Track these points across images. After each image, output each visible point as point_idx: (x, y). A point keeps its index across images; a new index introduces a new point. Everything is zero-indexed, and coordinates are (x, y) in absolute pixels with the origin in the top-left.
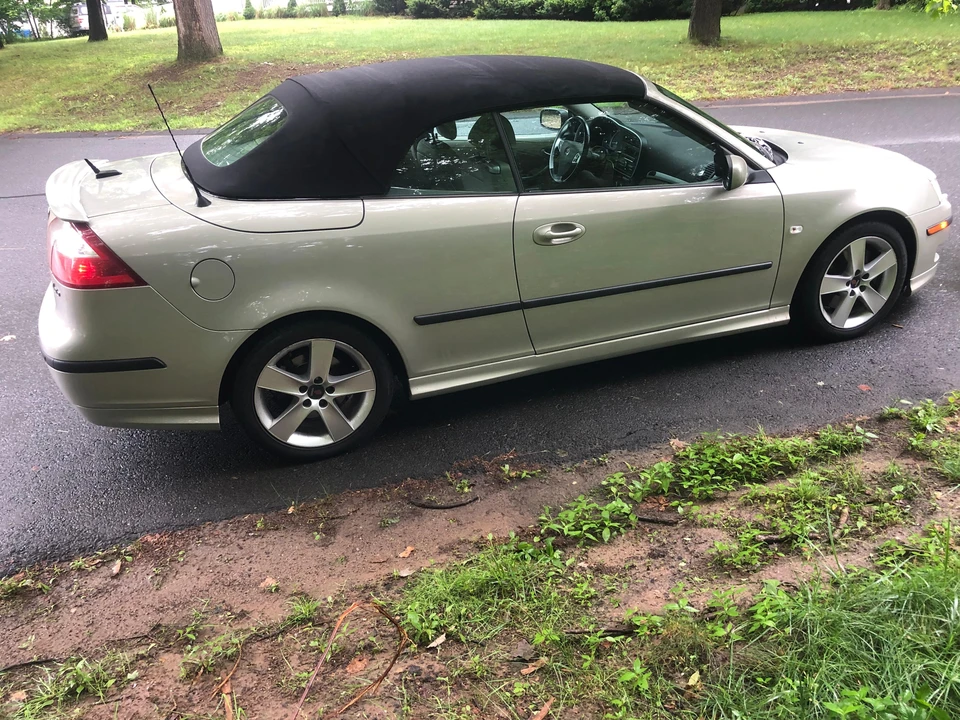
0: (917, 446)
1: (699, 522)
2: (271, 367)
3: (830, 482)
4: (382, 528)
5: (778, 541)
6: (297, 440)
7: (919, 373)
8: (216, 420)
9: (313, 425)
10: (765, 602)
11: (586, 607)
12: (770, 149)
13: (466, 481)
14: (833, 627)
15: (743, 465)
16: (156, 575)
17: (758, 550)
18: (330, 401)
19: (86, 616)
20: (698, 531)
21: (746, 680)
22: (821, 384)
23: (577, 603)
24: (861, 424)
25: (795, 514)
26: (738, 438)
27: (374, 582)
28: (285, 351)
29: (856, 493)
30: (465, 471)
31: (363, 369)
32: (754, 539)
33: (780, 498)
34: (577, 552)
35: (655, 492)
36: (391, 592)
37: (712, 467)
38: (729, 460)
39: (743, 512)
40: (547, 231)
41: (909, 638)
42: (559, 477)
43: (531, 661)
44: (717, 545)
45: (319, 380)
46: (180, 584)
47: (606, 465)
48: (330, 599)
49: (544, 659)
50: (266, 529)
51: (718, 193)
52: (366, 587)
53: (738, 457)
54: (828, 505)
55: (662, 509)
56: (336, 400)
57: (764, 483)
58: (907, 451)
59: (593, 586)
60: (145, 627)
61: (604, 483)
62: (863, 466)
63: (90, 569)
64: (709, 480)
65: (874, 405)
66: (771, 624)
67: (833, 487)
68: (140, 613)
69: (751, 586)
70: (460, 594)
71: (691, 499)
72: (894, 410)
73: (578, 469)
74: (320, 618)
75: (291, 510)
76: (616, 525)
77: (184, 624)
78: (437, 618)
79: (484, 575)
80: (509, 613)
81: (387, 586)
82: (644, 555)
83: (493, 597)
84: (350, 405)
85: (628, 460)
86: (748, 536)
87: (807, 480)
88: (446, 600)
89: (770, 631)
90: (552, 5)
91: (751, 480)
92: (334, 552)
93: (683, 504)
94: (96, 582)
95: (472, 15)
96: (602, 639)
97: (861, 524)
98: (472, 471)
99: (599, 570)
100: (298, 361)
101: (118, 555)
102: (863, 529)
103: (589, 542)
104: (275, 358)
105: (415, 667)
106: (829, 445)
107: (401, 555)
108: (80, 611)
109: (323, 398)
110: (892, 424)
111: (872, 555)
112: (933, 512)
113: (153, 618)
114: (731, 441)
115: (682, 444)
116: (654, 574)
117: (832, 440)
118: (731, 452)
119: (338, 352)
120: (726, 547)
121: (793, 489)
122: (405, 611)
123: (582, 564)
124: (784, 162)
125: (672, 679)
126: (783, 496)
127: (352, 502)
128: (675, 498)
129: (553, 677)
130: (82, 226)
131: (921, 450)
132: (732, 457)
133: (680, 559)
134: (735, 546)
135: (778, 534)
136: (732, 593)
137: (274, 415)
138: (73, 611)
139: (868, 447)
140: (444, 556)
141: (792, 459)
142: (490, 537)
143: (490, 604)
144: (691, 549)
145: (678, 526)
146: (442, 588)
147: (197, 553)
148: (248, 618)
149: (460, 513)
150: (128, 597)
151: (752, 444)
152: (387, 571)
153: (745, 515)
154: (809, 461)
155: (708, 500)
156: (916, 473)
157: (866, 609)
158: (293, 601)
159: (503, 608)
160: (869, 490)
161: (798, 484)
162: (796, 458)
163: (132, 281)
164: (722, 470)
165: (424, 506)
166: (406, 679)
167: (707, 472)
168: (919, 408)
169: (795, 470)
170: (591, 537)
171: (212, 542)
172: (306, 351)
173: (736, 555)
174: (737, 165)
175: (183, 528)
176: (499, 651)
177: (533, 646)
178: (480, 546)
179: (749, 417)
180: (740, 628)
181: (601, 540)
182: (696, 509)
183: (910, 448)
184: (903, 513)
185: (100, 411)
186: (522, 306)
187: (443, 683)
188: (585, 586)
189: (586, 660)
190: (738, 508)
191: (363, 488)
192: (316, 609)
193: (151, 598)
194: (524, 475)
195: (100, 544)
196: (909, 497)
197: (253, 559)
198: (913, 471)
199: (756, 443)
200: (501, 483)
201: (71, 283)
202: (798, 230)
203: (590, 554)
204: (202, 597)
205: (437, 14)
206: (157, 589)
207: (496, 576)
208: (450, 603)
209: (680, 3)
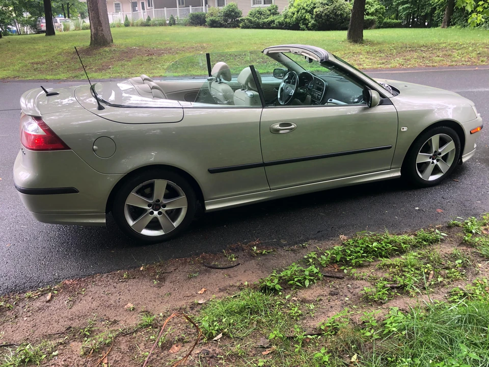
0: (468, 240)
1: (355, 278)
2: (133, 194)
3: (423, 258)
4: (189, 278)
5: (397, 288)
6: (146, 232)
7: (467, 204)
8: (104, 221)
9: (154, 225)
10: (391, 318)
11: (297, 320)
12: (391, 88)
13: (233, 255)
14: (428, 331)
15: (378, 248)
16: (70, 301)
17: (386, 292)
18: (163, 212)
19: (32, 322)
20: (355, 282)
21: (382, 359)
22: (417, 208)
23: (292, 318)
24: (438, 229)
25: (406, 274)
26: (374, 235)
27: (185, 306)
28: (141, 185)
29: (437, 264)
30: (233, 250)
31: (181, 196)
32: (384, 287)
33: (397, 266)
34: (292, 292)
35: (333, 261)
36: (194, 311)
37: (361, 250)
38: (370, 246)
39: (378, 273)
40: (277, 126)
41: (468, 337)
42: (282, 253)
43: (267, 348)
44: (365, 289)
45: (158, 201)
46: (82, 306)
47: (306, 247)
48: (161, 314)
49: (274, 347)
50: (128, 278)
51: (365, 109)
52: (181, 309)
53: (375, 244)
54: (423, 269)
55: (336, 270)
56: (166, 211)
57: (388, 258)
58: (463, 243)
59: (299, 309)
60: (63, 328)
61: (306, 257)
62: (440, 250)
63: (35, 298)
64: (360, 255)
65: (445, 220)
66: (394, 329)
67: (425, 261)
68: (60, 321)
69: (383, 310)
70: (230, 313)
71: (351, 266)
72: (455, 222)
73: (292, 250)
74: (156, 324)
75: (141, 269)
76: (312, 278)
77: (84, 327)
78: (218, 325)
79: (243, 303)
80: (256, 323)
81: (192, 308)
82: (327, 294)
83: (247, 314)
84: (173, 215)
85: (318, 246)
86: (381, 284)
87: (411, 257)
88: (223, 316)
89: (394, 333)
90: (279, 22)
91: (381, 257)
92: (164, 290)
93: (347, 268)
94: (38, 304)
95: (239, 27)
96: (305, 337)
97: (440, 279)
98: (236, 250)
99: (304, 301)
100: (147, 191)
101: (50, 290)
102: (441, 282)
103: (298, 287)
104: (136, 189)
105: (206, 350)
106: (422, 239)
107: (199, 292)
108: (29, 319)
109: (160, 210)
110: (455, 229)
111: (446, 295)
112: (477, 274)
113: (69, 323)
114: (371, 236)
115: (345, 238)
117: (424, 237)
118: (372, 242)
119: (168, 187)
120: (370, 290)
121: (404, 261)
122: (201, 321)
123: (294, 298)
124: (397, 95)
125: (342, 358)
126: (399, 264)
127: (174, 265)
128: (343, 265)
129: (279, 356)
130: (38, 118)
131: (470, 242)
132: (372, 244)
133: (346, 296)
134: (374, 290)
135: (396, 284)
136: (373, 314)
137: (134, 219)
138: (25, 319)
139: (442, 240)
140: (222, 293)
141: (404, 246)
142: (246, 283)
143: (246, 318)
144: (351, 291)
145: (344, 280)
146: (221, 309)
147: (91, 289)
148: (118, 324)
149: (231, 271)
150: (55, 312)
151: (382, 238)
152: (191, 301)
153: (379, 274)
154: (412, 247)
155: (360, 266)
157: (444, 322)
158: (142, 315)
159: (253, 320)
160: (444, 262)
161: (406, 259)
162: (405, 245)
163: (63, 147)
164: (367, 251)
165: (211, 267)
166: (201, 357)
167: (360, 252)
168: (468, 221)
169: (405, 252)
170: (299, 284)
171: (100, 284)
172: (152, 186)
173: (375, 295)
174: (374, 95)
175: (85, 277)
176: (250, 342)
177: (268, 340)
178: (241, 288)
179: (379, 225)
180: (377, 332)
181: (305, 286)
182: (354, 271)
183: (464, 242)
184: (462, 274)
185: (44, 215)
186: (264, 165)
187: (221, 358)
188: (296, 309)
189: (297, 348)
190: (376, 271)
191: (179, 258)
192: (153, 320)
193: (66, 313)
194: (264, 252)
195: (41, 284)
196: (464, 266)
197: (121, 293)
198: (466, 253)
199: (384, 237)
200: (252, 256)
201: (31, 147)
202: (405, 129)
203: (298, 293)
204: (94, 313)
205: (221, 26)
206: (70, 308)
207: (249, 303)
208: (225, 317)
209: (343, 22)
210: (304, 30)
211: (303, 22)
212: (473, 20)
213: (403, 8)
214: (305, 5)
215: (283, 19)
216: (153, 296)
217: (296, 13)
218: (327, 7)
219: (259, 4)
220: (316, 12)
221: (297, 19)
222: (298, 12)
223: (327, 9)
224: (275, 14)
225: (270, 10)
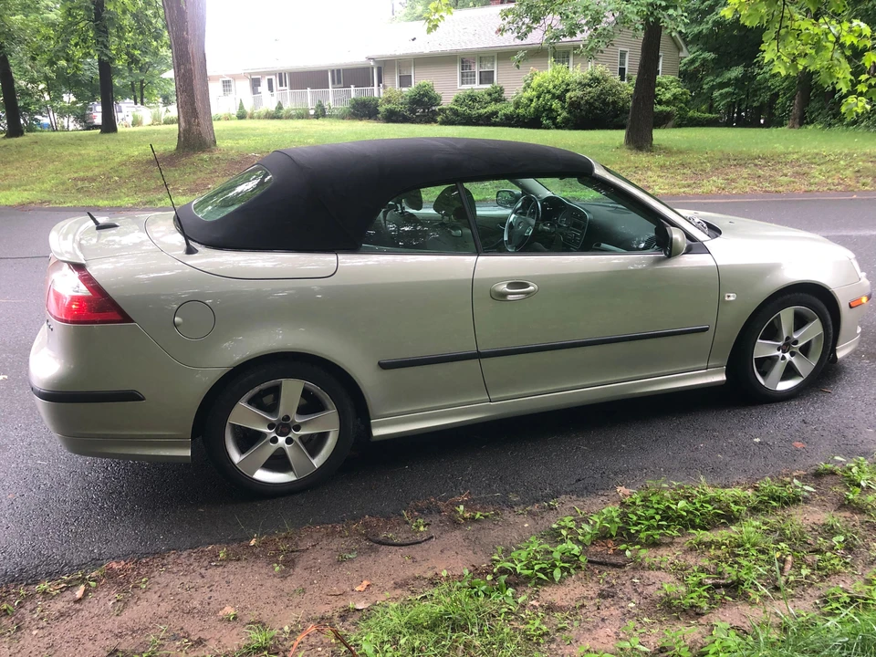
0: (853, 500)
1: (646, 565)
2: (242, 404)
3: (772, 532)
4: (340, 562)
5: (726, 586)
6: (262, 475)
7: (850, 433)
8: (188, 453)
9: (278, 462)
10: (717, 643)
11: (538, 644)
12: (705, 225)
13: (421, 521)
15: (688, 512)
16: (118, 601)
17: (705, 594)
18: (296, 439)
19: (47, 638)
20: (646, 574)
22: (757, 440)
23: (530, 640)
24: (798, 478)
25: (741, 560)
26: (681, 487)
27: (330, 614)
28: (257, 389)
29: (798, 542)
30: (421, 511)
31: (329, 410)
32: (700, 583)
33: (723, 544)
34: (529, 591)
35: (603, 536)
36: (347, 623)
37: (658, 514)
38: (674, 507)
39: (689, 557)
40: (504, 288)
42: (511, 520)
44: (666, 586)
45: (287, 418)
46: (140, 611)
47: (556, 509)
48: (286, 628)
50: (228, 559)
51: (659, 261)
52: (323, 619)
53: (682, 504)
54: (772, 553)
55: (611, 551)
56: (301, 438)
57: (708, 530)
58: (844, 505)
59: (544, 623)
60: (102, 651)
61: (555, 526)
62: (803, 518)
63: (54, 593)
64: (655, 524)
65: (810, 461)
67: (776, 536)
68: (98, 638)
69: (701, 628)
70: (415, 627)
71: (637, 543)
72: (829, 466)
73: (530, 513)
74: (276, 647)
75: (252, 543)
76: (566, 565)
77: (141, 650)
78: (391, 649)
79: (439, 609)
80: (462, 647)
81: (343, 618)
82: (594, 596)
83: (447, 631)
84: (313, 444)
85: (578, 505)
86: (695, 579)
87: (750, 528)
88: (400, 633)
90: (505, 115)
91: (694, 527)
92: (291, 584)
93: (630, 548)
94: (59, 605)
95: (436, 122)
97: (805, 572)
98: (427, 511)
99: (551, 608)
100: (268, 400)
101: (83, 580)
102: (807, 577)
103: (540, 582)
104: (248, 396)
106: (768, 496)
107: (357, 589)
108: (41, 633)
109: (290, 436)
110: (828, 479)
111: (818, 602)
112: (873, 562)
113: (113, 643)
114: (675, 490)
115: (627, 491)
116: (604, 613)
117: (772, 492)
118: (675, 500)
119: (306, 393)
120: (674, 589)
121: (736, 536)
122: (360, 642)
123: (534, 602)
124: (717, 236)
126: (728, 542)
127: (312, 537)
128: (623, 542)
130: (79, 267)
131: (857, 504)
132: (677, 504)
133: (629, 599)
134: (683, 589)
135: (723, 579)
136: (682, 634)
137: (242, 451)
138: (34, 632)
139: (806, 500)
140: (399, 591)
141: (734, 508)
142: (444, 573)
143: (444, 637)
144: (639, 590)
145: (626, 569)
146: (395, 619)
147: (158, 579)
148: (205, 646)
149: (416, 551)
150: (89, 622)
151: (695, 492)
152: (342, 604)
153: (691, 560)
154: (750, 511)
155: (655, 544)
156: (854, 525)
157: (815, 652)
158: (250, 629)
159: (456, 642)
160: (810, 540)
161: (741, 532)
162: (738, 507)
163: (119, 318)
164: (668, 516)
165: (381, 543)
167: (653, 518)
168: (853, 465)
169: (738, 519)
170: (543, 576)
171: (175, 570)
172: (276, 391)
173: (684, 598)
174: (677, 236)
175: (147, 556)
178: (433, 583)
179: (691, 468)
181: (553, 579)
182: (643, 553)
183: (846, 502)
184: (845, 562)
185: (79, 441)
186: (479, 355)
188: (537, 622)
190: (684, 553)
191: (323, 523)
192: (271, 639)
193: (112, 624)
194: (478, 516)
195: (66, 569)
196: (849, 548)
197: (214, 588)
198: (852, 524)
199: (698, 492)
200: (455, 523)
201: (64, 318)
202: (732, 297)
203: (541, 593)
204: (161, 624)
205: (405, 120)
206: (117, 615)
207: (450, 610)
208: (405, 636)
209: (617, 116)
210: (549, 128)
211: (547, 116)
212: (849, 107)
213: (721, 94)
214: (551, 87)
215: (512, 109)
216: (273, 594)
217: (535, 100)
218: (590, 89)
219: (471, 83)
220: (571, 98)
221: (536, 109)
222: (538, 97)
223: (590, 93)
224: (498, 100)
225: (490, 95)
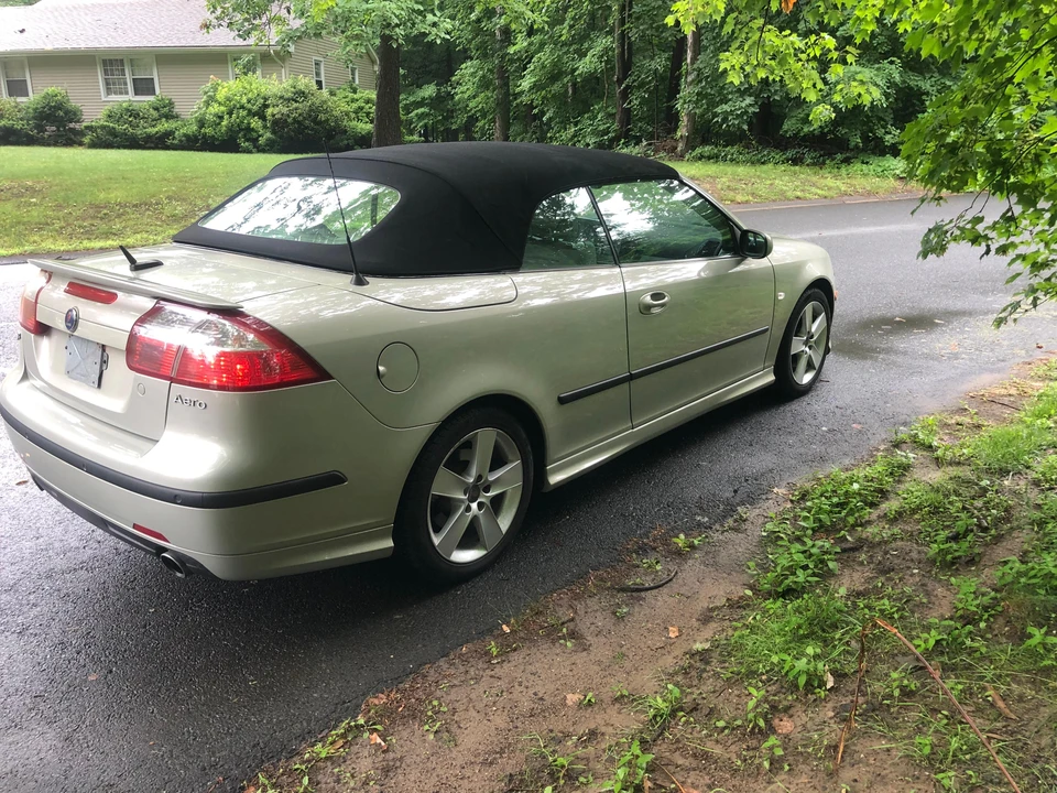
2: (443, 467)
4: (621, 619)
6: (459, 556)
13: (648, 561)
15: (860, 492)
16: (436, 733)
18: (486, 502)
22: (824, 429)
24: (886, 450)
27: (684, 663)
30: (635, 552)
31: (513, 461)
36: (714, 664)
40: (648, 299)
42: (722, 538)
45: (481, 477)
47: (747, 519)
51: (733, 264)
53: (856, 486)
56: (491, 500)
60: (494, 784)
61: (764, 534)
63: (340, 753)
65: (879, 437)
68: (468, 773)
72: (900, 436)
73: (731, 528)
75: (506, 629)
81: (704, 661)
90: (185, 135)
92: (602, 652)
93: (847, 533)
95: (81, 144)
98: (641, 551)
101: (356, 728)
104: (447, 456)
107: (672, 636)
109: (481, 499)
113: (491, 772)
118: (844, 485)
127: (561, 605)
139: (914, 465)
140: (714, 625)
142: (749, 593)
144: (908, 559)
148: (602, 734)
149: (676, 588)
163: (316, 375)
165: (638, 590)
168: (916, 431)
170: (820, 572)
171: (456, 682)
175: (403, 680)
178: (737, 606)
182: (871, 531)
183: (939, 460)
186: (630, 378)
191: (554, 590)
193: (460, 756)
197: (526, 684)
200: (680, 554)
202: (782, 296)
204: (519, 735)
205: (29, 141)
209: (332, 137)
210: (250, 152)
211: (245, 136)
214: (244, 100)
215: (195, 128)
216: (596, 668)
217: (226, 117)
218: (295, 105)
219: (121, 93)
220: (273, 116)
221: (230, 129)
222: (230, 113)
223: (296, 109)
224: (169, 116)
225: (156, 109)
